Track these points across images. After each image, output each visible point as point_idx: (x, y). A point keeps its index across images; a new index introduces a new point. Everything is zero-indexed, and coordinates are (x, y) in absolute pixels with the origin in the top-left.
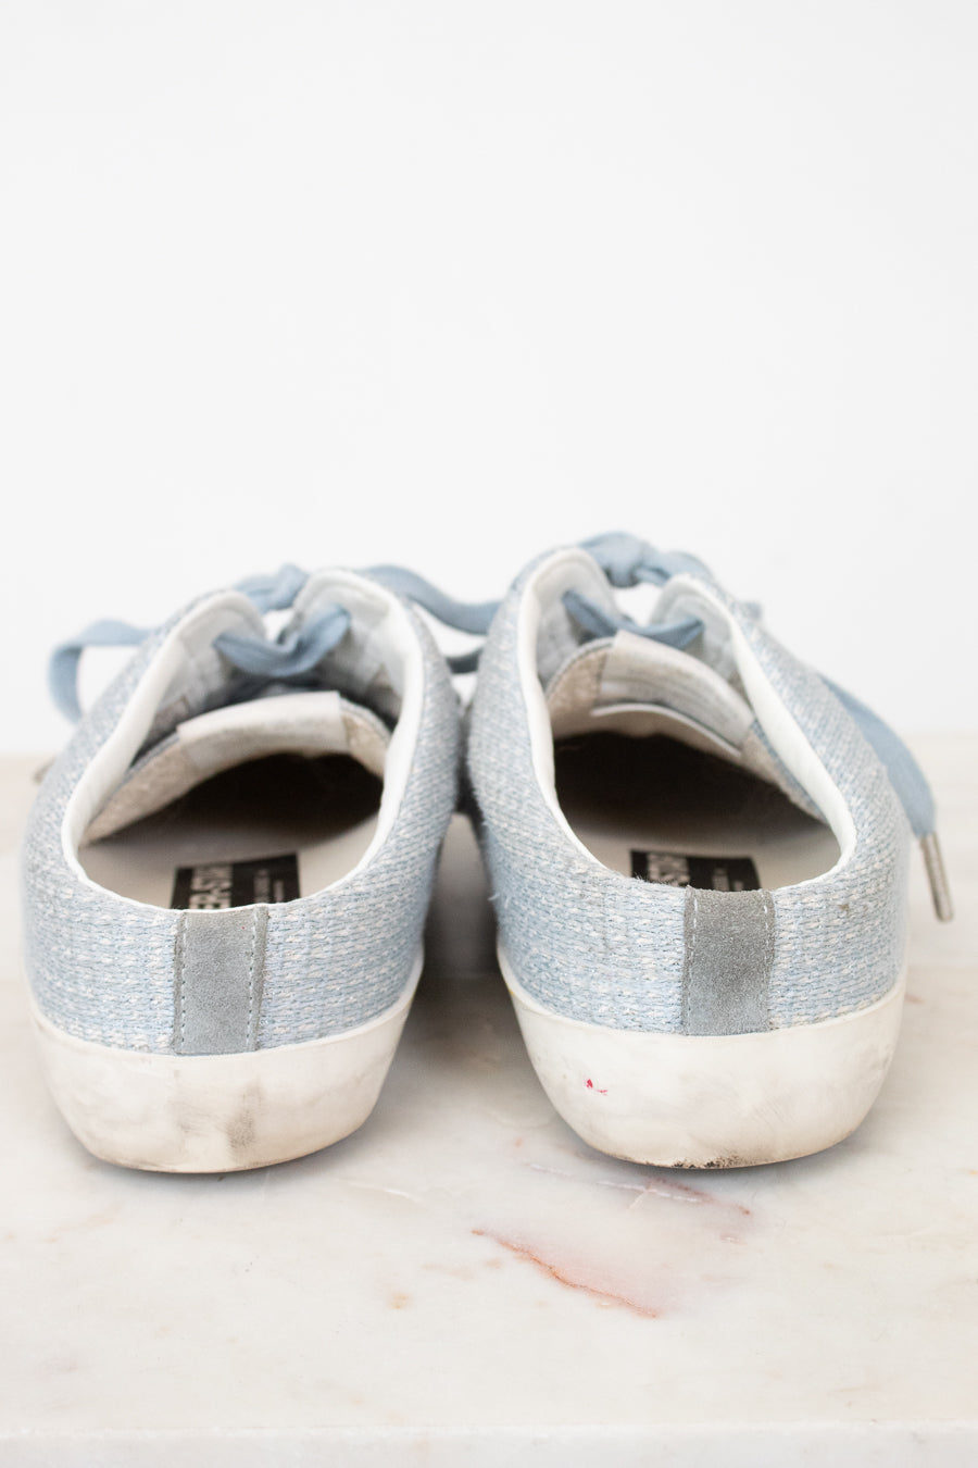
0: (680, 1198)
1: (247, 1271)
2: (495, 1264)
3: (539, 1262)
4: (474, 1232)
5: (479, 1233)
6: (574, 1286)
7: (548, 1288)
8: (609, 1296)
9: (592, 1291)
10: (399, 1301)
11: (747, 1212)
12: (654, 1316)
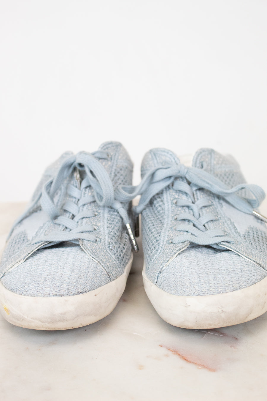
0: (217, 335)
1: (96, 358)
2: (167, 356)
3: (179, 355)
4: (160, 346)
5: (161, 346)
6: (190, 362)
7: (182, 363)
8: (200, 365)
9: (196, 363)
10: (141, 367)
11: (237, 339)
12: (214, 371)
